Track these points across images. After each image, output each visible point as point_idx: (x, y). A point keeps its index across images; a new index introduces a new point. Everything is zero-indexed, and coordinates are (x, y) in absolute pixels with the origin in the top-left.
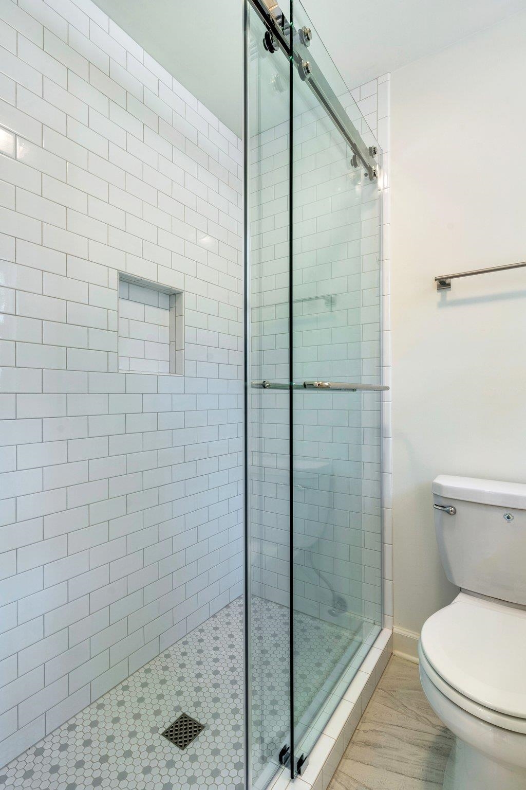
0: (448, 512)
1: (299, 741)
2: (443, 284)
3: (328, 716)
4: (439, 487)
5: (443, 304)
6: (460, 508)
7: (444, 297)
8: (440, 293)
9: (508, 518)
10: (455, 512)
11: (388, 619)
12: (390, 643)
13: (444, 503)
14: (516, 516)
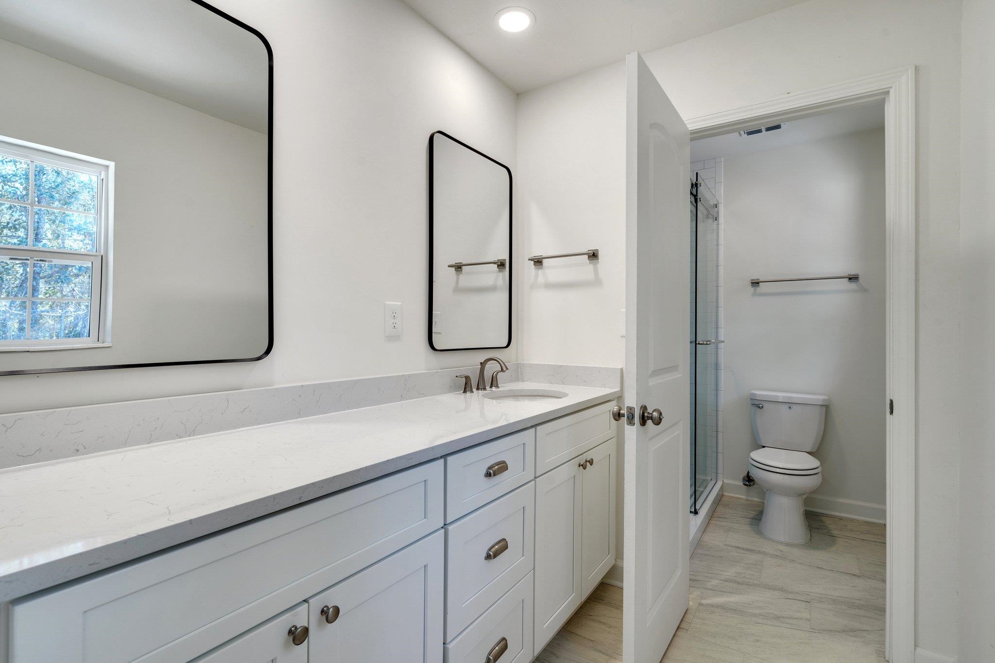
0: (759, 407)
1: (698, 500)
2: (755, 283)
3: (703, 500)
4: (754, 395)
5: (755, 294)
6: (766, 405)
7: (755, 291)
8: (753, 289)
9: (790, 408)
10: (762, 407)
11: (720, 476)
12: (722, 489)
13: (757, 403)
14: (794, 407)
